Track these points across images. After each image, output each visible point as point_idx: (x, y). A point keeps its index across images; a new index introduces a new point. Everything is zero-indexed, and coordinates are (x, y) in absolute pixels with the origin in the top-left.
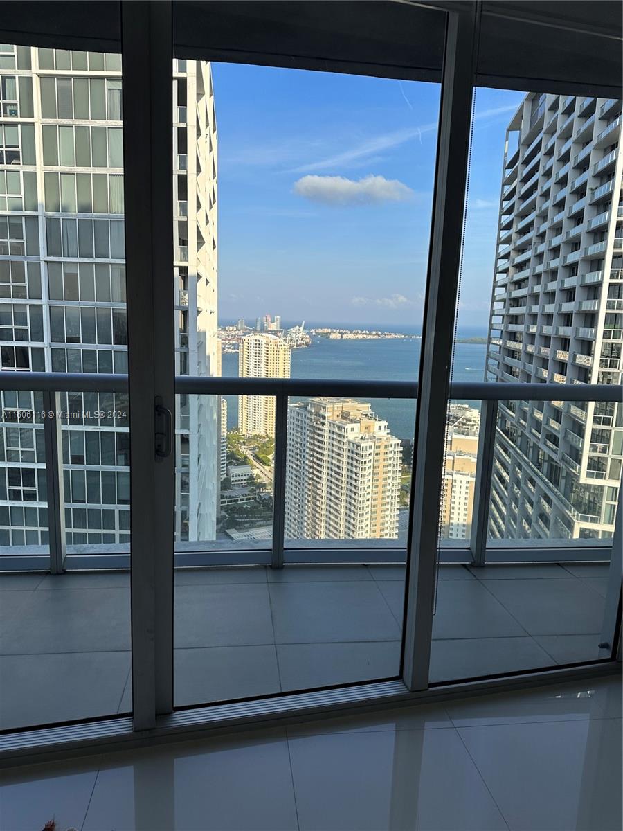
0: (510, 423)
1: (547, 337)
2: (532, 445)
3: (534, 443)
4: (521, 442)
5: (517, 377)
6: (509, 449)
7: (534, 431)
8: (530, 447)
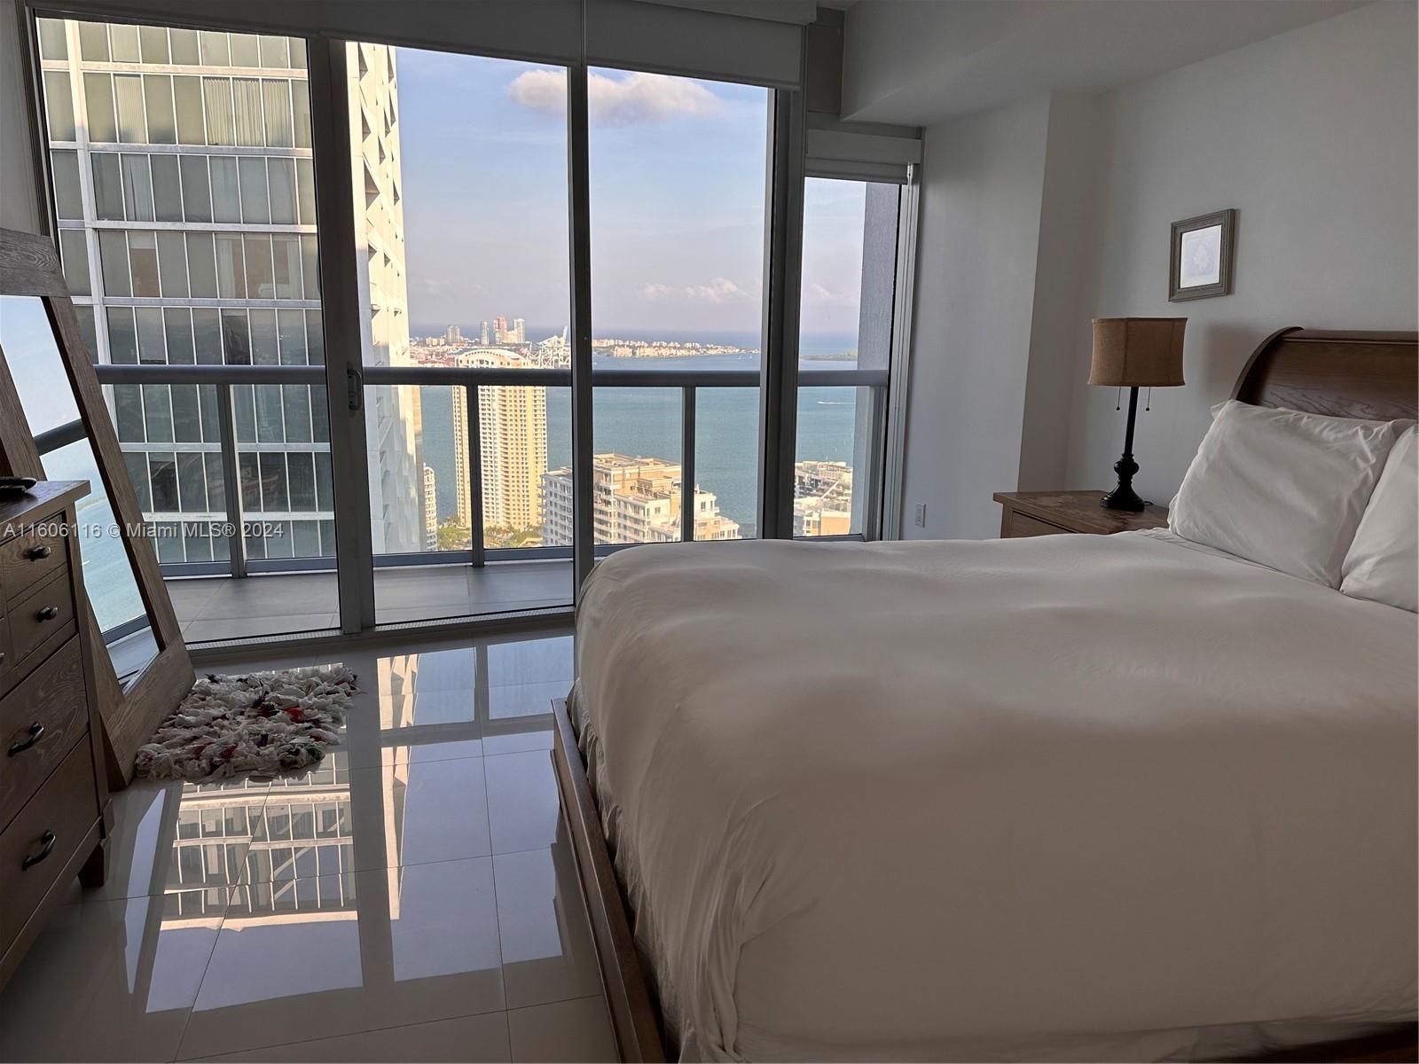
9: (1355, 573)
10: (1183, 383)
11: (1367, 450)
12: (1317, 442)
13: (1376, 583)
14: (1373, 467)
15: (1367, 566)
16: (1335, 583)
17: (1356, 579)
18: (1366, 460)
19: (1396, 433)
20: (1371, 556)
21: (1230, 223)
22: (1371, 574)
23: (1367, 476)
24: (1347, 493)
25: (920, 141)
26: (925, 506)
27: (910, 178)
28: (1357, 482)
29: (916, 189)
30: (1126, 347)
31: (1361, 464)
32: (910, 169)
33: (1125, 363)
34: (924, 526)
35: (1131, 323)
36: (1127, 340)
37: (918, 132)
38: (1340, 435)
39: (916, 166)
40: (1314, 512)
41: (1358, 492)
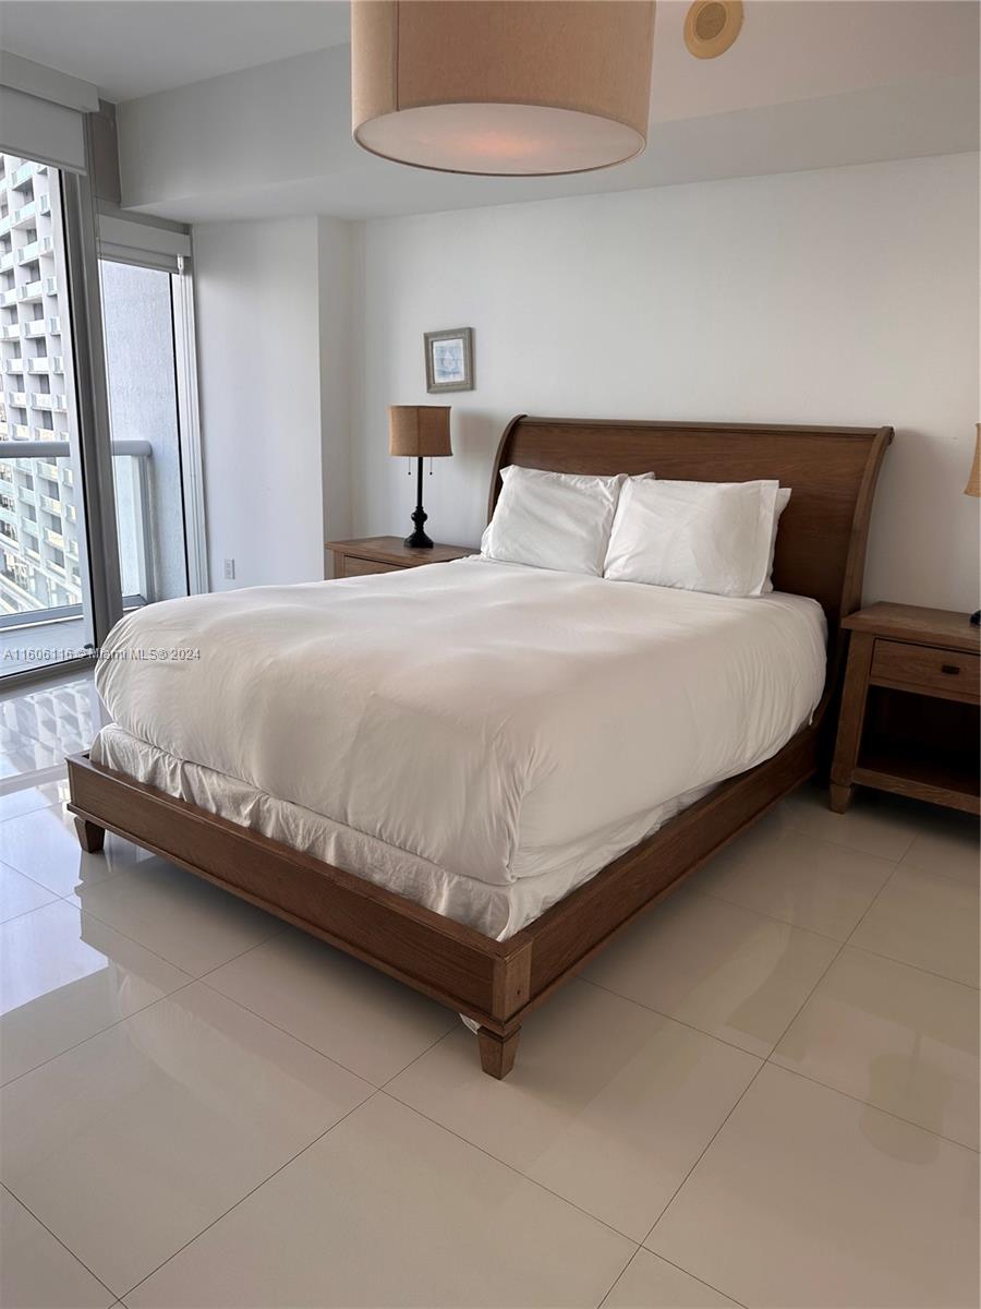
0: (12, 557)
1: (44, 412)
2: (54, 588)
3: (57, 585)
4: (37, 586)
5: (9, 480)
6: (18, 600)
7: (53, 566)
8: (53, 592)
9: (614, 566)
10: (451, 455)
11: (607, 493)
12: (574, 489)
13: (628, 571)
14: (613, 503)
15: (621, 561)
16: (600, 574)
17: (616, 571)
18: (608, 500)
19: (621, 483)
20: (620, 556)
21: (469, 335)
22: (625, 566)
23: (610, 510)
24: (601, 521)
25: (187, 237)
26: (233, 561)
27: (181, 268)
28: (605, 514)
29: (189, 280)
30: (419, 427)
31: (606, 503)
32: (180, 261)
33: (419, 439)
34: (234, 578)
35: (421, 410)
36: (419, 423)
37: (186, 229)
38: (588, 486)
39: (185, 258)
40: (584, 534)
41: (606, 519)
